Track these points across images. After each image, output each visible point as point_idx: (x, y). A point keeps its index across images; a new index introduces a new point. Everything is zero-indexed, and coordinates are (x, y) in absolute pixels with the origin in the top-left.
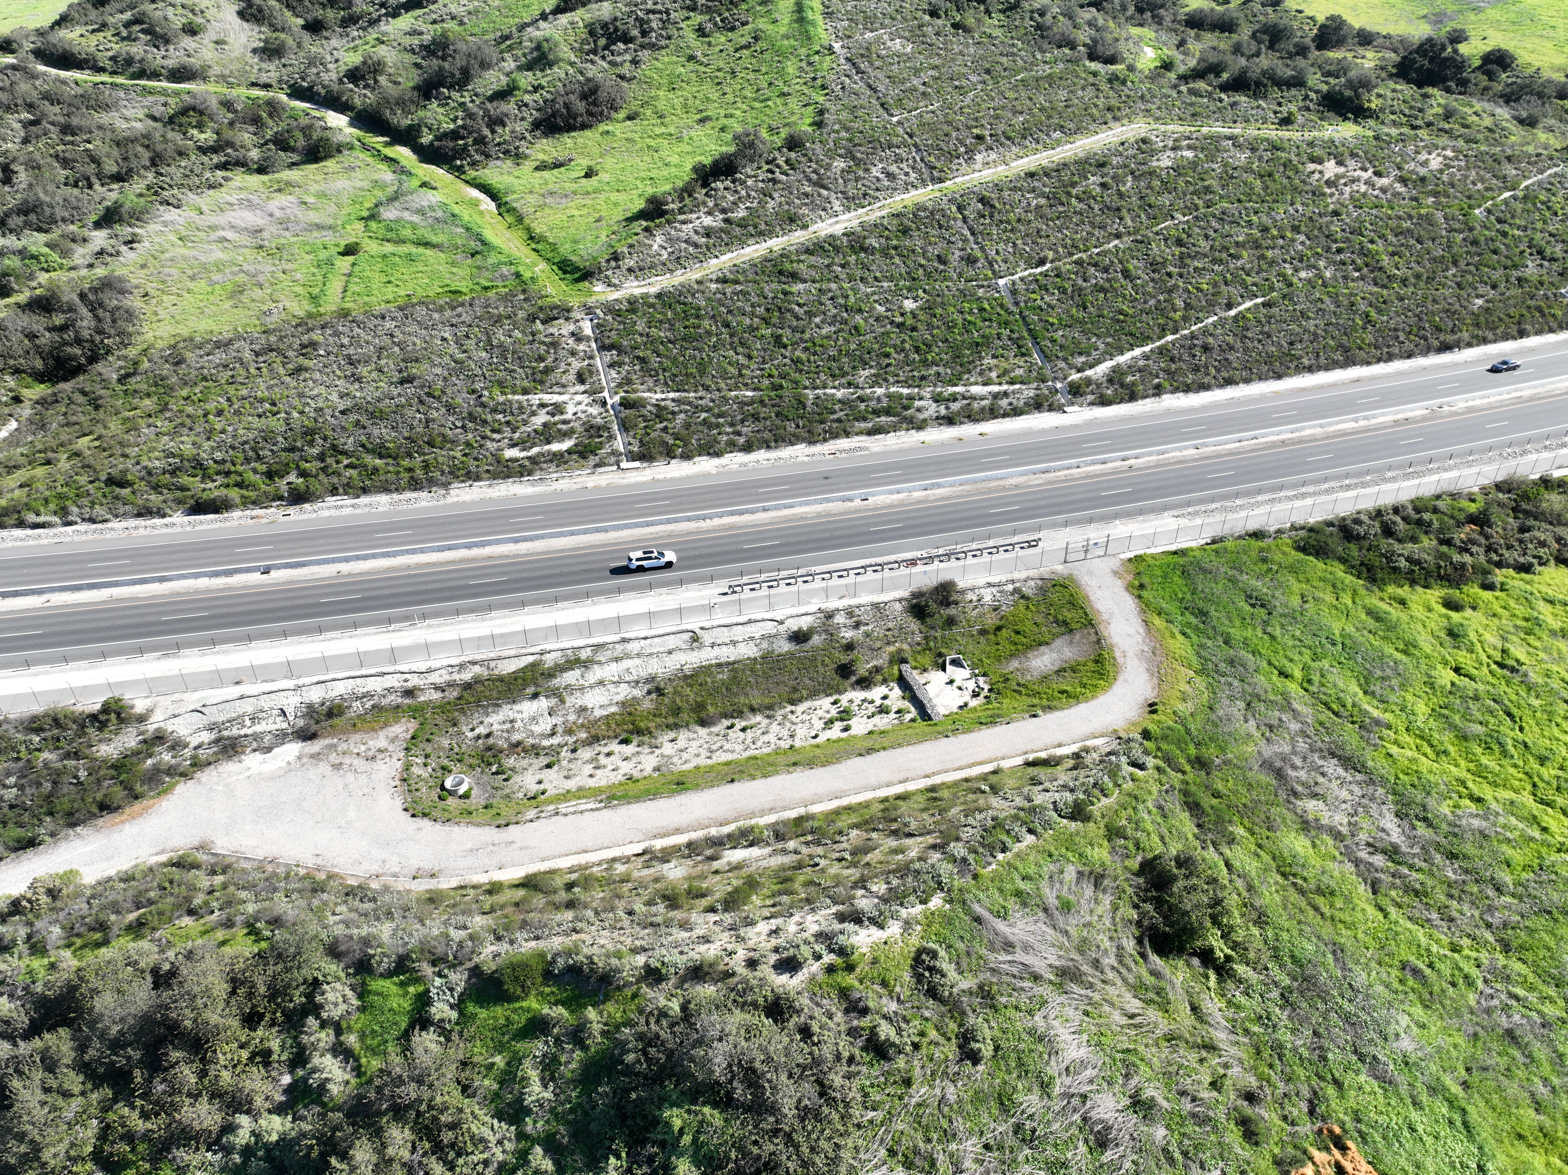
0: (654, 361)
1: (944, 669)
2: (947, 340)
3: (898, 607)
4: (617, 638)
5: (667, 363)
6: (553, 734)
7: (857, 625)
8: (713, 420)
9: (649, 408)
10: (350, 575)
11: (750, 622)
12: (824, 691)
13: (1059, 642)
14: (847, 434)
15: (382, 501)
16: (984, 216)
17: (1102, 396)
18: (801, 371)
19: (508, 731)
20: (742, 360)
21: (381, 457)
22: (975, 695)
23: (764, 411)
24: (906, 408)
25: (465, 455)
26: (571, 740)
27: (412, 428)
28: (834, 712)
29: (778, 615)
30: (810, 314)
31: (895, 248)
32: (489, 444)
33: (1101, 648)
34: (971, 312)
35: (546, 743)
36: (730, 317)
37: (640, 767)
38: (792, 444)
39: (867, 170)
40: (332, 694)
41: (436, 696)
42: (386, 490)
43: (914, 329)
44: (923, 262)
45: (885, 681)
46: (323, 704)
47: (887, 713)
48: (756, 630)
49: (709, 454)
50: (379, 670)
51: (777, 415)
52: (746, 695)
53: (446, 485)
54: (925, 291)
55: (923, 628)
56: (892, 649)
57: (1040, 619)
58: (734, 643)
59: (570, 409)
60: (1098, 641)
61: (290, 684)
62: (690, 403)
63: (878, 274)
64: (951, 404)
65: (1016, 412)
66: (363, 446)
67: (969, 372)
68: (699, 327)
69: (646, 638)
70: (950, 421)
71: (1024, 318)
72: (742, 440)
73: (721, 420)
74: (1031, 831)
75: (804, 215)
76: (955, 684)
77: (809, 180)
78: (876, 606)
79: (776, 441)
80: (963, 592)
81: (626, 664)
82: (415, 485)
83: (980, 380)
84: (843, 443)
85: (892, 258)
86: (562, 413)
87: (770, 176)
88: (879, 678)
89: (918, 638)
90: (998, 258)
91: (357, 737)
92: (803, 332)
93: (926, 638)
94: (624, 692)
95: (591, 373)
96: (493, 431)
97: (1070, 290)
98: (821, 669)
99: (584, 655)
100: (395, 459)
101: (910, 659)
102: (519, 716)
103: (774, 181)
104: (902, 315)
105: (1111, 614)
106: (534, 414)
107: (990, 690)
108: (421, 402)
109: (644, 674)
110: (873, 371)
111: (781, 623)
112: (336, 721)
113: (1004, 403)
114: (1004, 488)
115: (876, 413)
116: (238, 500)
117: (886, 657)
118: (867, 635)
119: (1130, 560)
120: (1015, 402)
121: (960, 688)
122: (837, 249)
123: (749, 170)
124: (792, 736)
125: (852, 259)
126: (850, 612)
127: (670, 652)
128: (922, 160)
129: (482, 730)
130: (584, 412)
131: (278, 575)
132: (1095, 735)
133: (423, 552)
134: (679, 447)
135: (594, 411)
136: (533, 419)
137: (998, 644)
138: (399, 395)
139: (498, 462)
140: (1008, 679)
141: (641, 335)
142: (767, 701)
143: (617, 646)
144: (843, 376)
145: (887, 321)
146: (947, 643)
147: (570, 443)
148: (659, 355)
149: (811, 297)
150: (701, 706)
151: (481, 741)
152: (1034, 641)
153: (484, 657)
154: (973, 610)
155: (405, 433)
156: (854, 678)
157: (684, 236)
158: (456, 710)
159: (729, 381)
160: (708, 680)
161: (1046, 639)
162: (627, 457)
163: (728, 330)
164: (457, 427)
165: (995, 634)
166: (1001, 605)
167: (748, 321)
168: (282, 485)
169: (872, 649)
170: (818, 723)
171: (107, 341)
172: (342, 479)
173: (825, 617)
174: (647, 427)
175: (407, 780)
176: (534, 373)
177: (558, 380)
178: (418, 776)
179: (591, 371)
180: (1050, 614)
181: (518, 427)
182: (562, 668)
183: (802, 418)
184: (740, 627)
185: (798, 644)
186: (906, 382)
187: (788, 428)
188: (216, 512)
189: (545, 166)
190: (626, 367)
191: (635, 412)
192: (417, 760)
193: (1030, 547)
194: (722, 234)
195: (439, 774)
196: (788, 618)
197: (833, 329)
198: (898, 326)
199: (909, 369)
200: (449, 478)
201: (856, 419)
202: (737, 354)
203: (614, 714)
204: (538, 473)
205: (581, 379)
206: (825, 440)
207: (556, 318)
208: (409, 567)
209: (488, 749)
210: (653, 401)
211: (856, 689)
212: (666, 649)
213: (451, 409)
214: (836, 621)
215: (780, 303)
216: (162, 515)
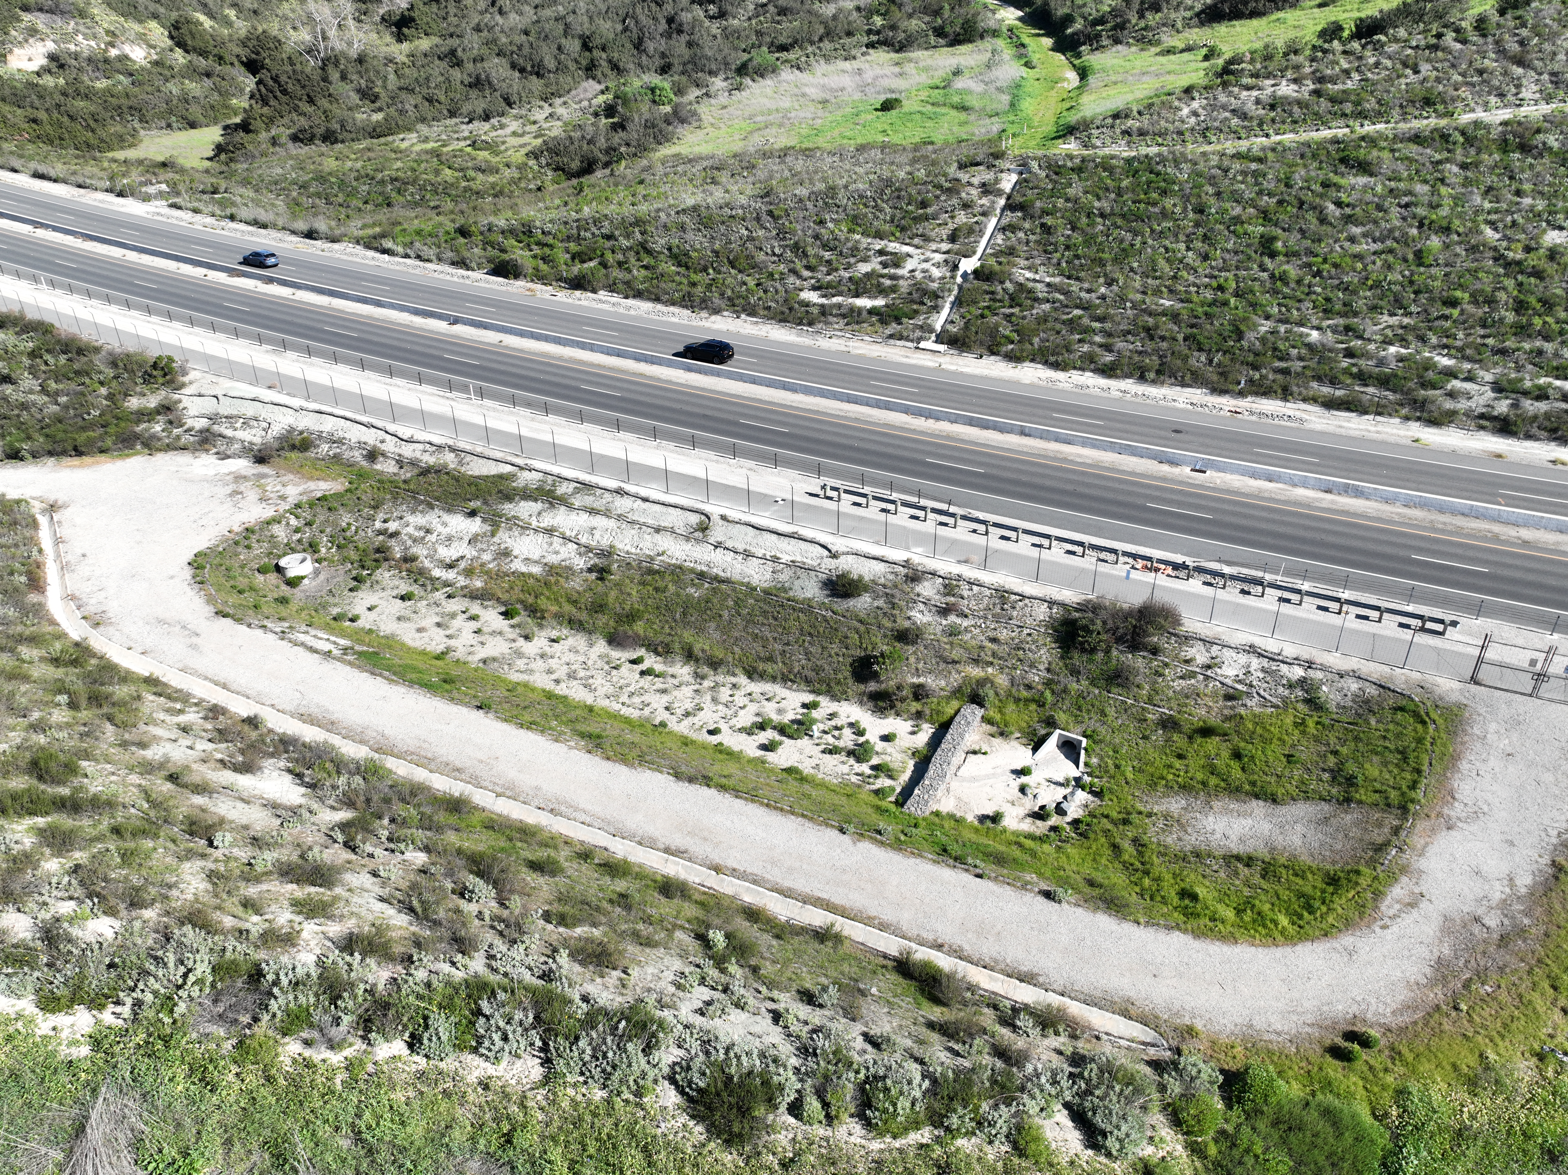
0: (1062, 233)
1: (1036, 747)
3: (1042, 612)
4: (613, 484)
5: (1077, 239)
6: (450, 566)
7: (944, 611)
8: (1085, 321)
9: (1008, 285)
11: (792, 536)
12: (808, 681)
13: (1302, 810)
14: (1286, 394)
15: (643, 308)
18: (1275, 292)
19: (415, 540)
20: (1191, 257)
21: (679, 265)
22: (1040, 814)
23: (1167, 327)
24: (1425, 384)
25: (758, 285)
26: (462, 581)
27: (728, 242)
29: (838, 544)
30: (1349, 219)
32: (791, 280)
33: (1372, 863)
35: (437, 573)
36: (1212, 200)
37: (478, 648)
38: (1183, 384)
40: (317, 428)
41: (391, 469)
42: (657, 300)
43: (1538, 274)
45: (918, 716)
46: (301, 433)
47: (859, 760)
48: (789, 551)
49: (1046, 363)
50: (372, 421)
51: (1186, 339)
52: (700, 631)
53: (716, 311)
55: (1058, 665)
56: (976, 672)
57: (1306, 752)
58: (748, 554)
59: (910, 265)
60: (1380, 848)
61: (296, 402)
62: (1066, 293)
63: (1527, 187)
64: (1527, 403)
66: (670, 249)
68: (1154, 204)
69: (645, 500)
70: (1506, 427)
72: (1109, 358)
73: (1096, 325)
75: (1456, 98)
76: (1024, 779)
77: (1502, 51)
78: (1002, 595)
79: (1159, 372)
80: (1187, 639)
81: (600, 521)
82: (686, 301)
84: (1269, 405)
86: (897, 265)
87: (1434, 41)
88: (915, 706)
91: (288, 477)
92: (1319, 240)
93: (1048, 683)
94: (567, 554)
95: (971, 232)
96: (808, 268)
98: (834, 648)
99: (563, 489)
100: (688, 268)
101: (992, 701)
102: (440, 528)
103: (1436, 48)
104: (1528, 249)
105: (1476, 815)
106: (865, 260)
107: (1076, 823)
108: (758, 219)
109: (605, 542)
110: (1406, 321)
111: (834, 556)
112: (294, 455)
114: (1496, 538)
115: (1363, 378)
116: (530, 271)
117: (955, 680)
118: (953, 632)
121: (1023, 789)
122: (1470, 141)
123: (1402, 33)
124: (687, 714)
125: (1491, 158)
126: (950, 586)
127: (658, 530)
129: (392, 526)
130: (924, 271)
131: (460, 329)
132: (1133, 1011)
133: (592, 350)
134: (1012, 342)
135: (936, 273)
136: (860, 264)
137: (1180, 757)
138: (742, 207)
139: (786, 301)
140: (1126, 822)
141: (1068, 200)
142: (719, 654)
143: (607, 495)
144: (1344, 315)
145: (1491, 254)
146: (1079, 709)
147: (880, 302)
148: (1073, 229)
149: (1369, 197)
150: (631, 617)
151: (381, 538)
152: (1253, 784)
153: (468, 447)
154: (1181, 678)
155: (717, 246)
156: (872, 686)
157: (1234, 103)
158: (391, 493)
159: (1150, 281)
160: (672, 588)
161: (1281, 791)
162: (937, 336)
163: (1198, 216)
164: (774, 254)
165: (1190, 738)
166: (1249, 695)
167: (1238, 210)
168: (577, 269)
169: (940, 657)
170: (746, 718)
171: (623, 149)
172: (628, 277)
173: (906, 576)
174: (988, 307)
175: (253, 532)
176: (903, 218)
177: (927, 232)
178: (272, 536)
179: (974, 231)
180: (1335, 753)
181: (837, 270)
182: (528, 495)
183: (1225, 353)
184: (774, 537)
185: (832, 595)
186: (1460, 350)
187: (1192, 362)
188: (506, 277)
189: (1169, 52)
190: (1021, 235)
191: (985, 287)
192: (293, 521)
193: (1423, 629)
194: (1296, 109)
195: (300, 547)
196: (848, 553)
197: (1378, 246)
198: (1508, 264)
199: (1482, 332)
200: (722, 304)
201: (1319, 379)
202: (1188, 249)
203: (530, 575)
204: (820, 326)
205: (953, 238)
206: (1241, 394)
207: (977, 164)
208: (560, 358)
209: (378, 551)
210: (1021, 279)
211: (861, 703)
212: (656, 523)
213: (782, 234)
214: (919, 589)
215: (1308, 197)
216: (468, 268)
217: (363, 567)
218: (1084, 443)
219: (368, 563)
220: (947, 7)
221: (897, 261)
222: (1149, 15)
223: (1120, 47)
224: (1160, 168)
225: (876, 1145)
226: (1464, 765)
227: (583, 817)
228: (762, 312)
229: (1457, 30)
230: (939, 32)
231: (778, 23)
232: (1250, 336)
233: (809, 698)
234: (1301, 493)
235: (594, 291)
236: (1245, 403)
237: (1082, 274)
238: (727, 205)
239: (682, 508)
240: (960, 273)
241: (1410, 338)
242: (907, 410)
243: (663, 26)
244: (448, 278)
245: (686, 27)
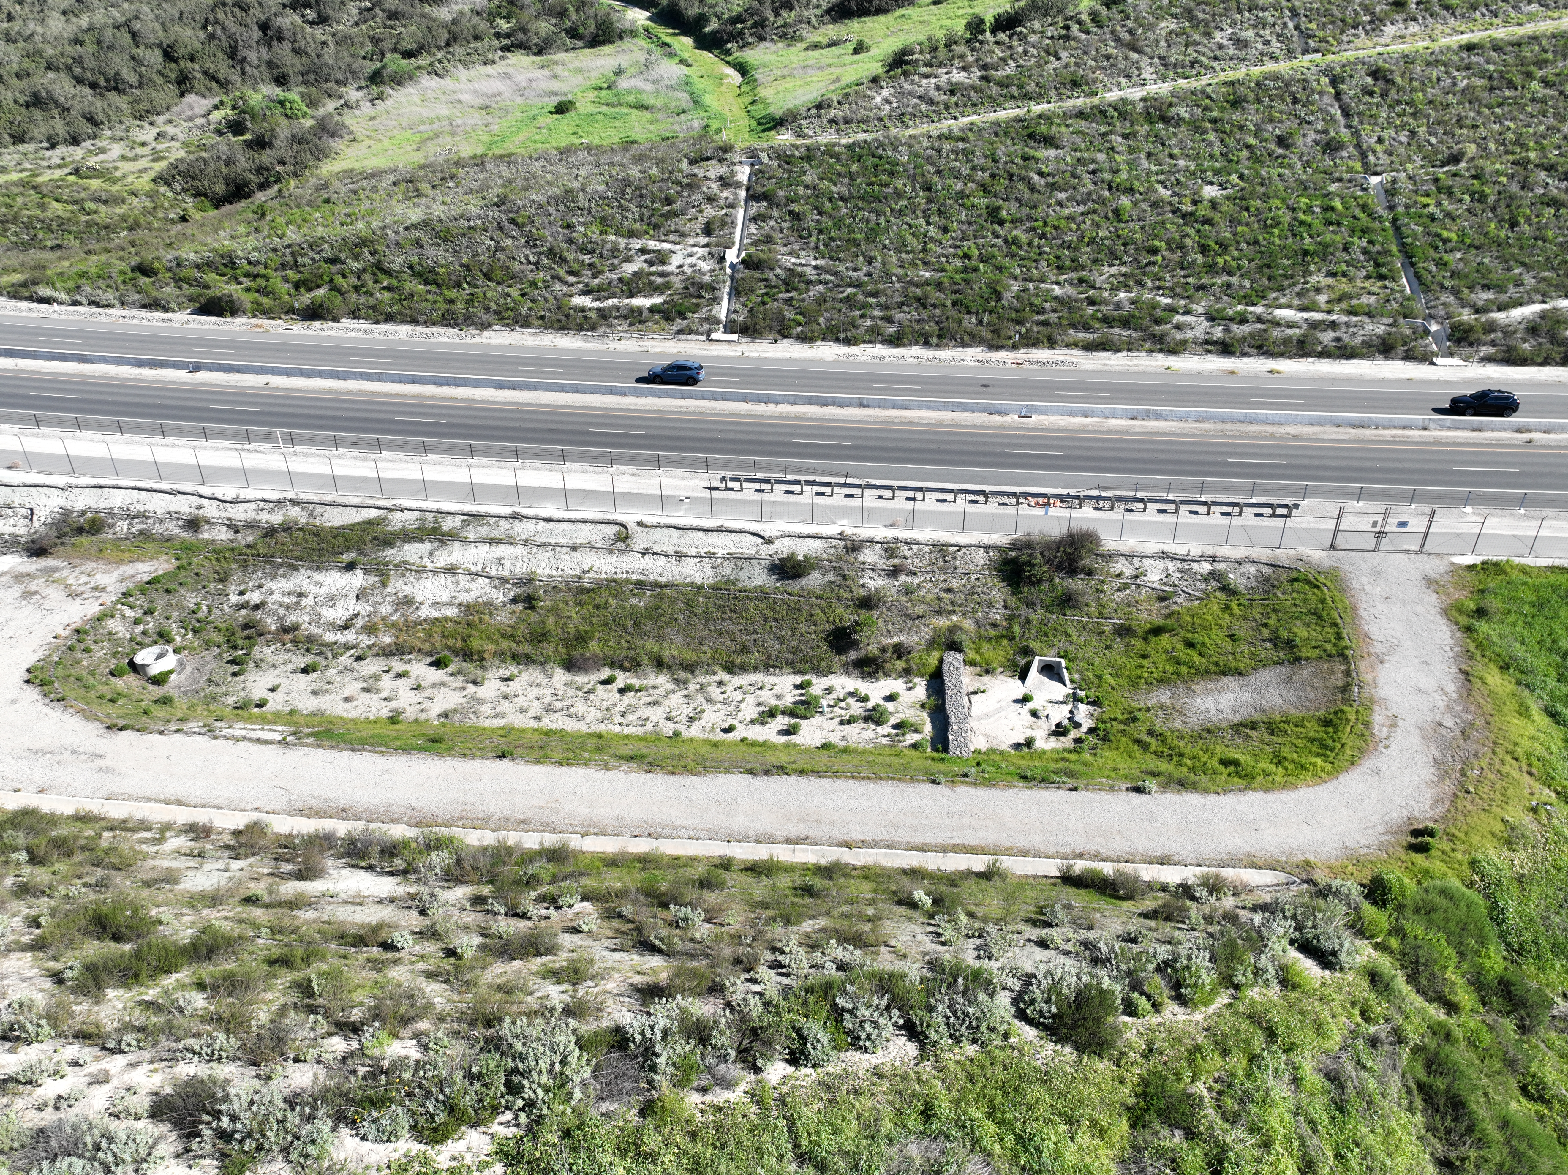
0: (812, 218)
1: (1023, 677)
2: (1256, 242)
3: (980, 557)
4: (507, 510)
5: (827, 222)
6: (346, 627)
7: (894, 572)
8: (860, 297)
9: (778, 271)
10: (277, 389)
11: (719, 530)
12: (791, 664)
13: (1264, 676)
14: (1052, 343)
15: (401, 331)
16: (1371, 94)
17: (1510, 349)
18: (1013, 255)
19: (288, 608)
20: (933, 231)
21: (426, 282)
22: (1059, 731)
23: (935, 296)
24: (1157, 321)
25: (523, 295)
26: (366, 641)
27: (476, 255)
28: (790, 699)
29: (768, 530)
30: (1053, 187)
31: (1214, 121)
32: (557, 286)
33: (1347, 701)
34: (1309, 210)
35: (330, 637)
36: (935, 178)
37: (427, 704)
38: (964, 345)
39: (1208, 35)
40: (103, 505)
41: (223, 535)
42: (414, 321)
43: (1208, 221)
44: (1251, 141)
45: (907, 672)
46: (83, 513)
47: (878, 723)
48: (722, 545)
49: (837, 340)
50: (175, 487)
51: (954, 304)
52: (660, 638)
53: (486, 326)
54: (1241, 177)
55: (1012, 601)
56: (942, 622)
57: (1243, 630)
58: (680, 556)
59: (676, 260)
60: (1345, 689)
61: (61, 480)
62: (835, 274)
63: (1176, 151)
64: (1234, 327)
65: (1345, 352)
66: (411, 267)
67: (1281, 289)
68: (887, 185)
69: (548, 520)
70: (1225, 349)
71: (1397, 229)
72: (892, 329)
73: (871, 300)
74: (912, 1030)
75: (1095, 81)
76: (1030, 705)
77: (1118, 40)
78: (940, 548)
79: (940, 337)
80: (1110, 557)
81: (503, 550)
82: (448, 320)
83: (1296, 302)
84: (1042, 354)
85: (1206, 132)
86: (663, 263)
87: (1064, 32)
88: (900, 665)
89: (997, 616)
90: (1378, 148)
91: (90, 566)
92: (1035, 207)
93: (1010, 618)
94: (480, 589)
95: (723, 224)
96: (571, 273)
97: (1492, 199)
98: (803, 627)
99: (448, 524)
100: (438, 286)
101: (967, 645)
102: (314, 590)
103: (1067, 38)
104: (1195, 203)
105: (1393, 648)
106: (628, 260)
107: (1091, 731)
108: (500, 228)
109: (521, 570)
110: (1124, 269)
111: (769, 541)
112: (84, 540)
113: (1327, 337)
114: (1273, 436)
115: (1107, 321)
116: (249, 306)
117: (926, 633)
118: (907, 591)
119: (1471, 568)
120: (1346, 338)
121: (1034, 714)
122: (1123, 116)
123: (1037, 25)
124: (691, 719)
125: (1143, 129)
126: (890, 549)
127: (574, 548)
128: (1297, 28)
129: (254, 597)
130: (692, 266)
131: (203, 376)
132: (1259, 863)
133: (380, 380)
134: (800, 324)
135: (705, 266)
136: (625, 265)
137: (1144, 657)
138: (479, 217)
139: (559, 308)
140: (1134, 720)
141: (807, 187)
142: (690, 656)
143: (502, 522)
144: (1075, 269)
145: (1168, 208)
146: (1045, 635)
147: (657, 300)
148: (820, 213)
149: (1063, 167)
150: (581, 639)
151: (243, 612)
152: (1216, 664)
153: (314, 498)
154: (1119, 590)
155: (465, 260)
156: (853, 655)
157: (919, 91)
158: (237, 561)
159: (904, 255)
160: (613, 602)
161: (1241, 665)
162: (725, 327)
163: (927, 193)
164: (530, 263)
165: (1145, 639)
166: (1175, 593)
167: (959, 186)
168: (306, 298)
169: (905, 615)
170: (750, 711)
171: (279, 168)
172: (371, 301)
173: (846, 547)
174: (766, 294)
175: (86, 633)
176: (652, 215)
177: (679, 227)
178: (110, 633)
179: (726, 222)
180: (1266, 625)
181: (602, 272)
182: (408, 536)
183: (990, 313)
184: (701, 534)
185: (782, 579)
186: (1172, 289)
187: (965, 324)
188: (220, 315)
189: (816, 46)
190: (772, 223)
191: (757, 274)
192: (129, 613)
193: (1273, 515)
194: (972, 94)
195: (147, 640)
196: (781, 536)
197: (1081, 209)
198: (1184, 216)
199: (1182, 273)
200: (491, 318)
201: (1074, 326)
202: (928, 223)
203: (446, 619)
204: (603, 329)
205: (708, 230)
206: (1015, 347)
207: (708, 159)
208: (349, 392)
209: (246, 626)
210: (788, 265)
211: (848, 673)
212: (570, 542)
213: (531, 241)
214: (861, 558)
215: (1014, 169)
216: (166, 310)
217: (235, 648)
218: (920, 406)
219: (240, 642)
220: (571, 9)
221: (662, 258)
222: (784, 13)
223: (764, 44)
224: (880, 151)
225: (1198, 1017)
226: (1363, 613)
227: (687, 834)
228: (536, 322)
229: (1079, 22)
230: (573, 33)
231: (392, 27)
232: (1007, 295)
233: (798, 679)
234: (1114, 423)
235: (336, 319)
236: (1022, 354)
237: (842, 255)
238: (461, 216)
239: (592, 522)
240: (727, 264)
241: (1131, 283)
242: (744, 399)
243: (257, 34)
244: (145, 322)
245: (287, 34)
